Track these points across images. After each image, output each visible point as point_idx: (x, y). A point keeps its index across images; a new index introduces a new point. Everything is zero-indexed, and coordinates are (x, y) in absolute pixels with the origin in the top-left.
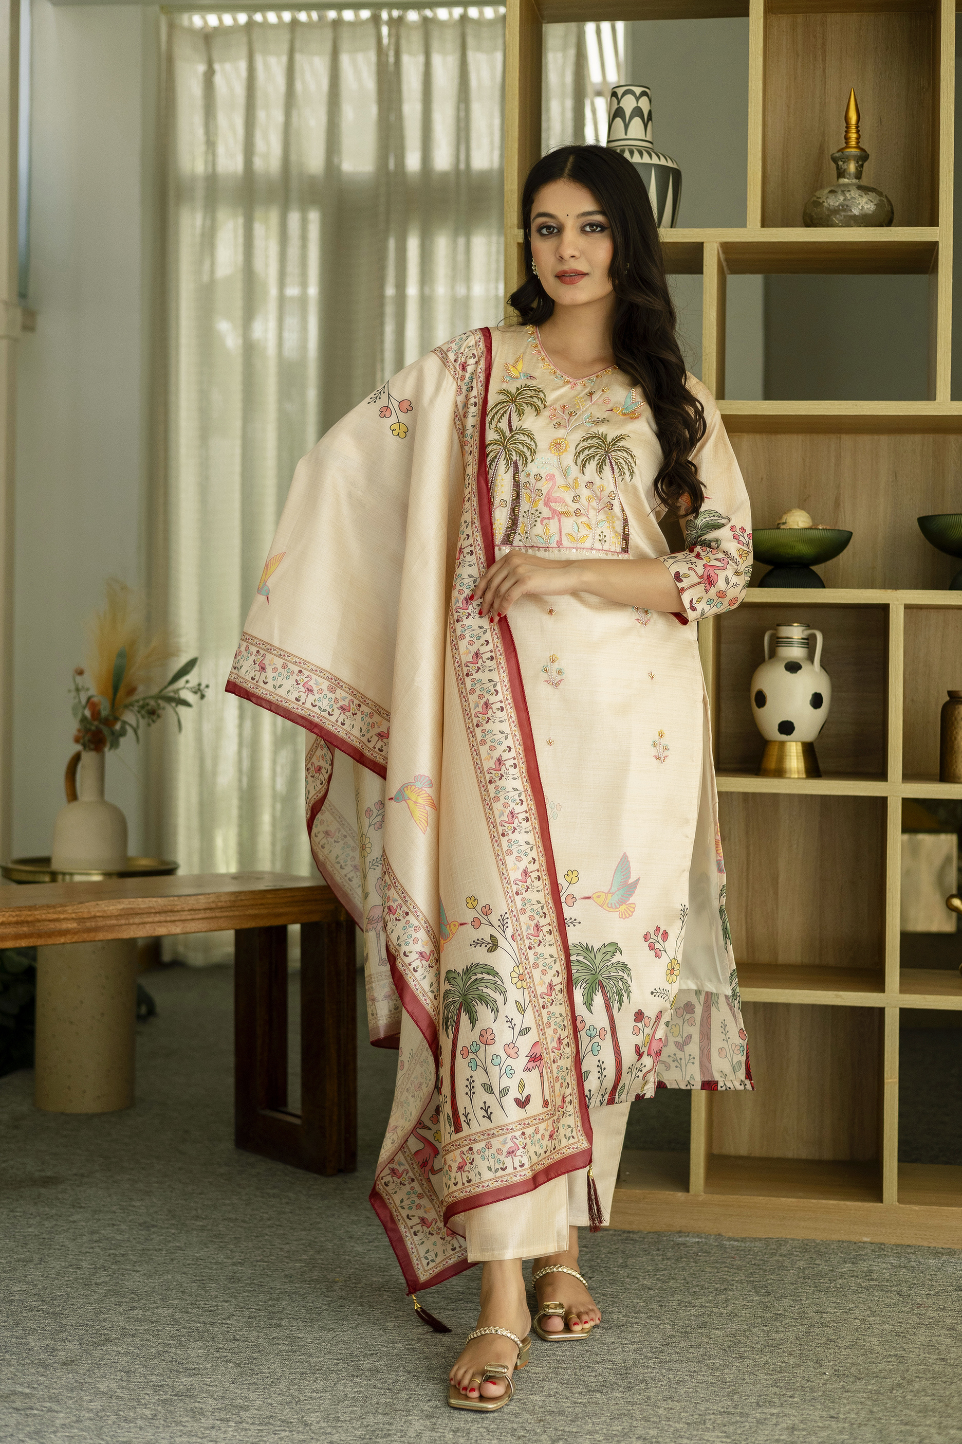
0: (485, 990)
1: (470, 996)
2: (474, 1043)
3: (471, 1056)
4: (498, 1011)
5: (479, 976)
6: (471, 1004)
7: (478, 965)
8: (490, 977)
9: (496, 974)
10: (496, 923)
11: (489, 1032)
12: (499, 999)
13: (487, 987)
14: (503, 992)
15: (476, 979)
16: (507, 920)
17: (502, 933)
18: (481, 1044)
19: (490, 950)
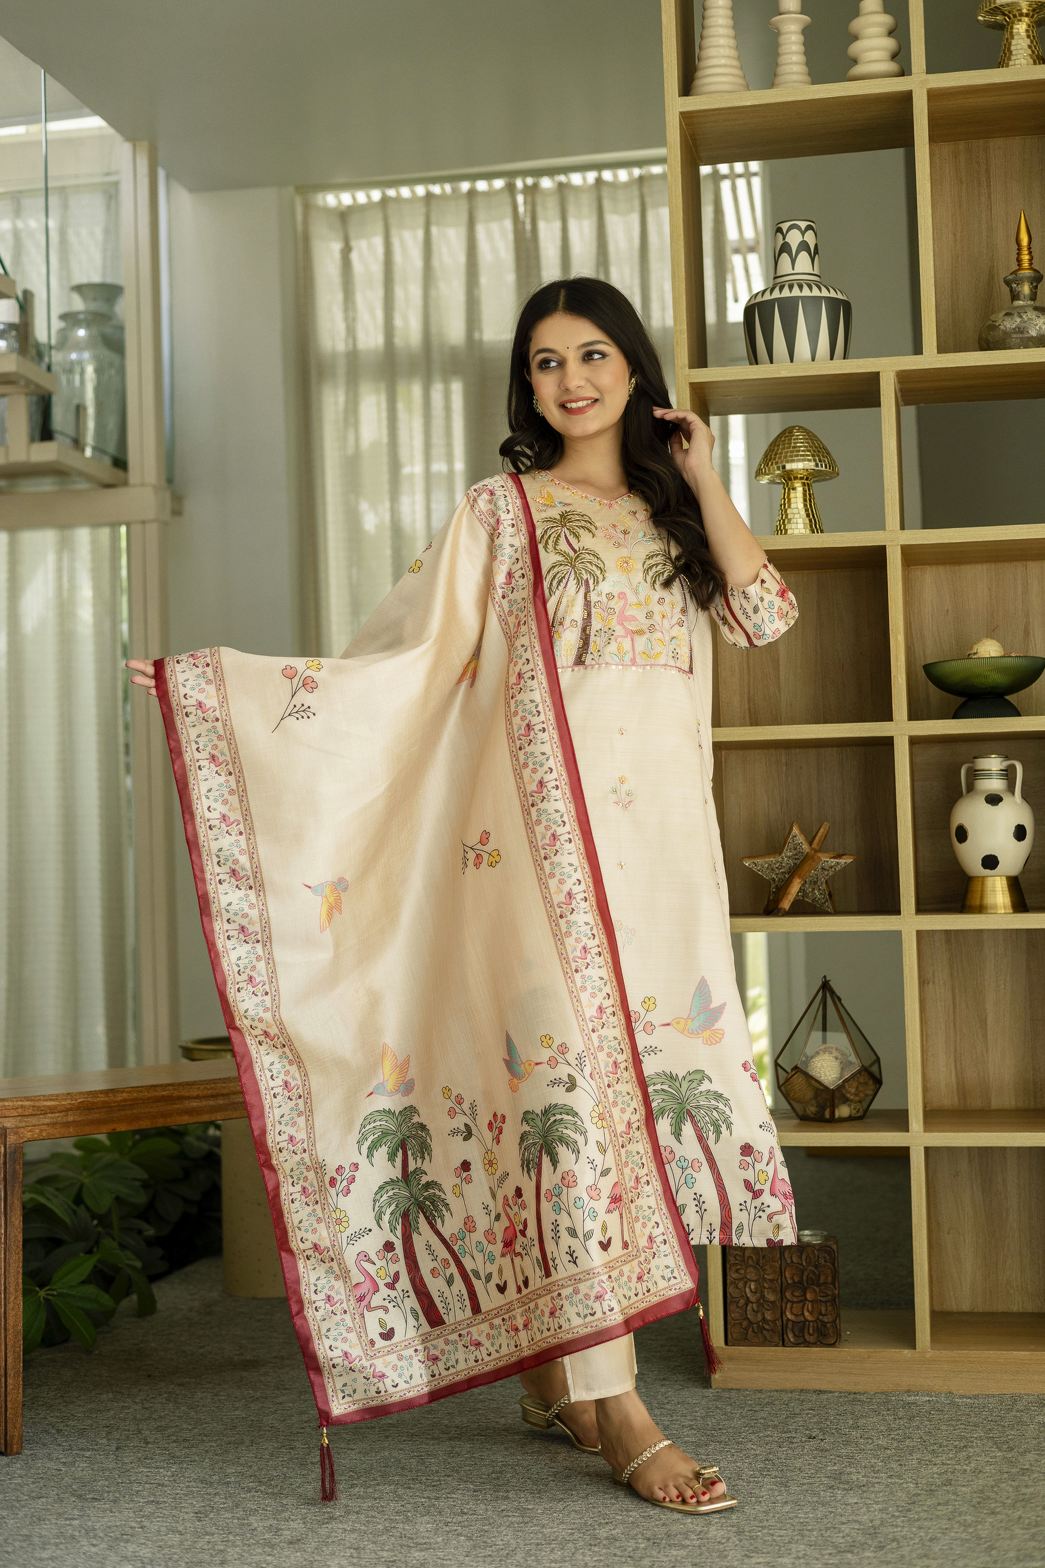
0: (565, 1131)
1: (550, 1138)
2: (557, 1186)
3: (555, 1199)
4: (579, 1152)
5: (558, 1117)
6: (552, 1147)
7: (556, 1105)
8: (570, 1118)
9: (576, 1114)
10: (574, 1062)
11: (571, 1174)
12: (580, 1139)
13: (566, 1128)
14: (584, 1133)
15: (555, 1121)
16: (584, 1059)
17: (580, 1072)
18: (563, 1187)
19: (568, 1090)
